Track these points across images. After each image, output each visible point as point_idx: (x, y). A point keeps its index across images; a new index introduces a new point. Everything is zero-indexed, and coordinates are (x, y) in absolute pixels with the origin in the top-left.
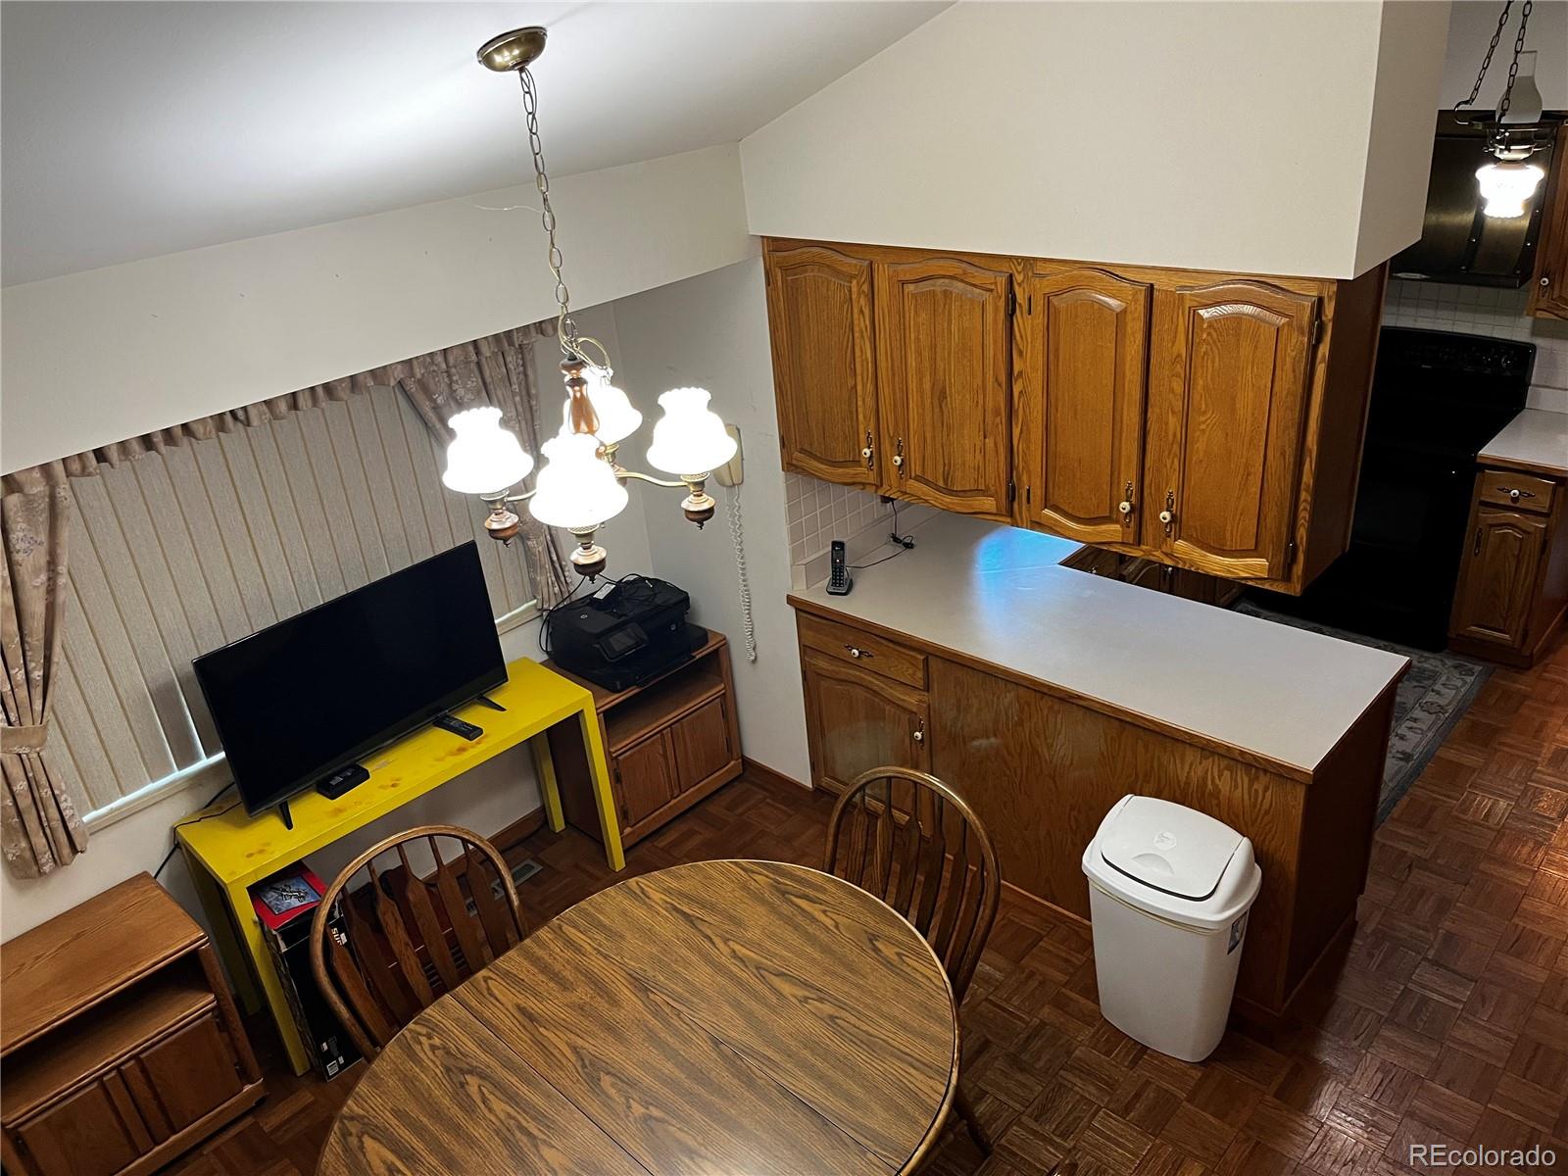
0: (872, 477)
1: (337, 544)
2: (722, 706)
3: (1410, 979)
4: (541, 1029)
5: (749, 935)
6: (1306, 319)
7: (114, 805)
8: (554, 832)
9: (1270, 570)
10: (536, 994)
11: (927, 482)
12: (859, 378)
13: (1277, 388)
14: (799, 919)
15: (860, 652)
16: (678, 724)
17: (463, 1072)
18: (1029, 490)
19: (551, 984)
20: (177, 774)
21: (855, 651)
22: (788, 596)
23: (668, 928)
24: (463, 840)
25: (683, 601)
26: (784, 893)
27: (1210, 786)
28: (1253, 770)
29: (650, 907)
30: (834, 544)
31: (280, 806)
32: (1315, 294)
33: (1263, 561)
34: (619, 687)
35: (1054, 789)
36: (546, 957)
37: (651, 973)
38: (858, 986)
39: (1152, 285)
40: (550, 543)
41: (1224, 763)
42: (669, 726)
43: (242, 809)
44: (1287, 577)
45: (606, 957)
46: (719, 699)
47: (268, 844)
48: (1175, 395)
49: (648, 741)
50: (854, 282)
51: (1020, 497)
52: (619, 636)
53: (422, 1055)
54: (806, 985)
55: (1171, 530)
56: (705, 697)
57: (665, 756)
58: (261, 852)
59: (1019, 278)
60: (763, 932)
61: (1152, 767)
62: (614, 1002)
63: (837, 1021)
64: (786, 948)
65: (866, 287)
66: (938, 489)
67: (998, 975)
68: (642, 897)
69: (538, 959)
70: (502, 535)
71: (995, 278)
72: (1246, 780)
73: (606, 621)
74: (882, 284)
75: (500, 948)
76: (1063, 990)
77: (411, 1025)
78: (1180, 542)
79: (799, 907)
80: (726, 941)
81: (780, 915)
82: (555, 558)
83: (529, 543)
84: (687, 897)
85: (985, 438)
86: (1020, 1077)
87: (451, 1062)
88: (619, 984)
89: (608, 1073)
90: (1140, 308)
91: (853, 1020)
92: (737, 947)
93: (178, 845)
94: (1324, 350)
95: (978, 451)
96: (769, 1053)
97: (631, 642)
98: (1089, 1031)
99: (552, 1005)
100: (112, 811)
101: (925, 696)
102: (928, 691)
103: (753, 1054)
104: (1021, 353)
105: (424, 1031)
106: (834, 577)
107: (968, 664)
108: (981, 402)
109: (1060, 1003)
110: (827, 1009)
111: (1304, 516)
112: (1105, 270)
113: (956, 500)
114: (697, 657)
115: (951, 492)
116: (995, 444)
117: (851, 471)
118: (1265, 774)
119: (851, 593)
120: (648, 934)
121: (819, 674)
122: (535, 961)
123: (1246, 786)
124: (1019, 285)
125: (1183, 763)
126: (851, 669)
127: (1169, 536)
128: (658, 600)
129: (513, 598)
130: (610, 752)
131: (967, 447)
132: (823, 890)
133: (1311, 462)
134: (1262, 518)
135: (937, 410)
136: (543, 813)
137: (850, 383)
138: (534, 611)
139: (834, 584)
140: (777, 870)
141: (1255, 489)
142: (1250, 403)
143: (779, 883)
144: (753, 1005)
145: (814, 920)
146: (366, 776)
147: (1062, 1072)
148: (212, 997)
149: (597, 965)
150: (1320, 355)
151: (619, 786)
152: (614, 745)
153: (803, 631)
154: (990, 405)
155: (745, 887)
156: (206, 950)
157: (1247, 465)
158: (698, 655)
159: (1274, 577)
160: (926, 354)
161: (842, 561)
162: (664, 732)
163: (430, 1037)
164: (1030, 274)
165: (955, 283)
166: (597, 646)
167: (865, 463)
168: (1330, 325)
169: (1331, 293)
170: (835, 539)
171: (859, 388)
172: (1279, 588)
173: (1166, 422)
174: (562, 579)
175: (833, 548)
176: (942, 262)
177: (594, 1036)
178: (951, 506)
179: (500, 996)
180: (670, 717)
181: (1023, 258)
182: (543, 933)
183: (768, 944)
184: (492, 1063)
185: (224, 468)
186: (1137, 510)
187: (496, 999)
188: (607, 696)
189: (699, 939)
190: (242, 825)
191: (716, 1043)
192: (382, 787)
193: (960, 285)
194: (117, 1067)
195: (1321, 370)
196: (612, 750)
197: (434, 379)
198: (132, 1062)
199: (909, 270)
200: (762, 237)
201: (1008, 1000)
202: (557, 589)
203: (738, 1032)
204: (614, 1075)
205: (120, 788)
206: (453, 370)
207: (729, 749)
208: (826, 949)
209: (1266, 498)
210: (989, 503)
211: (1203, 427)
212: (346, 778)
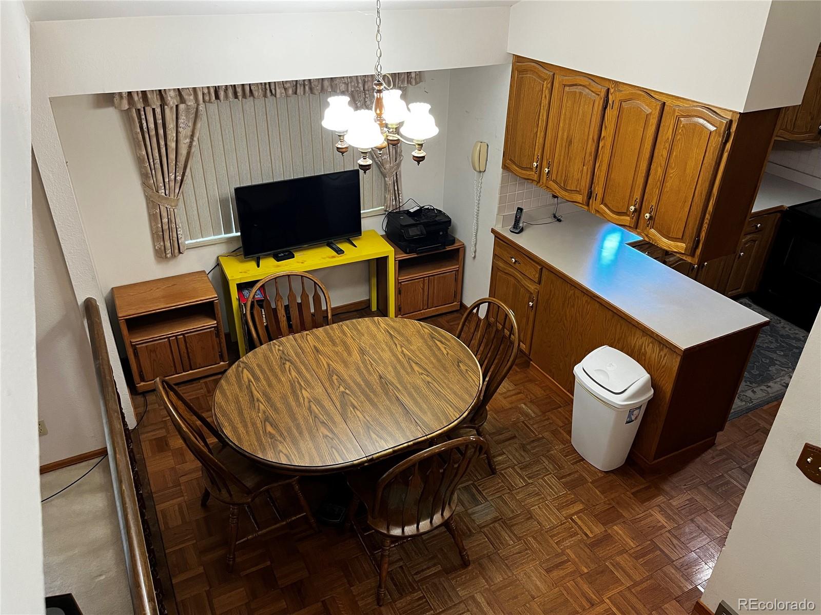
0: (536, 178)
1: (304, 158)
2: (456, 275)
3: (727, 472)
4: (319, 355)
5: (411, 347)
6: (723, 129)
7: (198, 240)
8: (371, 310)
9: (686, 250)
10: (323, 344)
11: (557, 183)
12: (539, 129)
13: (705, 162)
14: (434, 348)
15: (515, 261)
16: (432, 277)
17: (286, 360)
18: (596, 194)
19: (330, 343)
20: (223, 236)
21: (513, 260)
22: (492, 229)
23: (381, 336)
24: (315, 282)
25: (448, 222)
26: (433, 338)
27: (643, 350)
28: (662, 346)
29: (379, 328)
30: (519, 209)
31: (257, 258)
32: (730, 118)
33: (684, 245)
34: (408, 251)
35: (581, 341)
36: (332, 334)
37: (368, 349)
38: (444, 375)
39: (664, 103)
40: (395, 181)
41: (651, 340)
42: (429, 276)
43: (243, 256)
44: (693, 254)
45: (354, 339)
46: (454, 272)
47: (249, 270)
48: (663, 158)
49: (416, 280)
50: (545, 82)
51: (593, 197)
52: (414, 229)
53: (274, 351)
54: (425, 369)
55: (649, 224)
56: (449, 269)
57: (423, 289)
58: (245, 272)
59: (612, 91)
60: (417, 348)
61: (622, 336)
62: (350, 354)
63: (430, 384)
64: (423, 356)
65: (549, 85)
66: (561, 187)
67: (533, 415)
68: (377, 325)
69: (329, 333)
70: (341, 150)
71: (601, 89)
72: (658, 349)
73: (411, 221)
74: (556, 84)
75: (316, 326)
76: (559, 429)
77: (274, 341)
78: (653, 230)
79: (436, 344)
80: (401, 347)
81: (427, 345)
82: (396, 189)
83: (386, 179)
84: (394, 329)
85: (584, 166)
86: (523, 453)
87: (283, 356)
88: (355, 350)
89: (337, 375)
90: (656, 113)
91: (436, 385)
92: (405, 350)
93: (218, 264)
94: (728, 146)
95: (580, 172)
96: (399, 387)
97: (419, 233)
98: (562, 446)
99: (327, 349)
100: (197, 242)
101: (538, 287)
102: (540, 284)
103: (392, 384)
104: (606, 127)
105: (278, 344)
106: (515, 225)
107: (557, 274)
108: (585, 148)
109: (555, 433)
110: (429, 379)
111: (705, 226)
112: (648, 93)
113: (567, 194)
114: (447, 249)
115: (566, 190)
116: (587, 169)
117: (528, 173)
118: (666, 349)
119: (521, 234)
120: (374, 337)
121: (498, 269)
122: (327, 333)
123: (657, 352)
124: (611, 94)
125: (634, 336)
126: (511, 268)
127: (648, 226)
128: (437, 219)
129: (375, 204)
130: (398, 279)
131: (575, 170)
132: (449, 341)
133: (713, 201)
134: (687, 224)
135: (567, 149)
136: (369, 301)
137: (535, 130)
138: (383, 211)
139: (514, 228)
140: (434, 330)
141: (687, 209)
142: (692, 166)
143: (433, 334)
144: (401, 371)
145: (439, 349)
146: (293, 257)
147: (541, 457)
148: (216, 322)
149: (349, 341)
150: (726, 149)
151: (399, 296)
152: (402, 277)
153: (496, 246)
154: (588, 151)
155: (419, 332)
156: (217, 303)
157: (686, 197)
158: (448, 248)
159: (687, 253)
160: (567, 122)
161: (520, 217)
162: (426, 278)
163: (279, 346)
164: (617, 89)
165: (585, 89)
166: (403, 231)
167: (534, 169)
168: (733, 135)
169: (736, 119)
170: (519, 207)
171: (538, 133)
172: (689, 259)
173: (657, 171)
174: (398, 199)
175: (517, 211)
176: (582, 78)
177: (337, 363)
178: (564, 196)
179: (310, 342)
180: (430, 272)
181: (615, 81)
182: (335, 325)
183: (418, 353)
184: (297, 360)
185: (265, 114)
186: (638, 212)
187: (308, 342)
188: (401, 254)
189: (391, 343)
190: (242, 262)
191: (381, 377)
192: (298, 262)
193: (587, 90)
194: (176, 336)
195: (725, 155)
196: (400, 278)
197: (358, 94)
198: (182, 336)
199: (569, 79)
200: (514, 55)
201: (532, 425)
202: (394, 203)
203: (391, 376)
204: (339, 377)
205: (202, 235)
206: (367, 92)
207: (455, 296)
208: (439, 360)
209: (691, 213)
210: (579, 198)
211: (671, 175)
212: (285, 255)
